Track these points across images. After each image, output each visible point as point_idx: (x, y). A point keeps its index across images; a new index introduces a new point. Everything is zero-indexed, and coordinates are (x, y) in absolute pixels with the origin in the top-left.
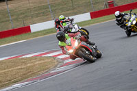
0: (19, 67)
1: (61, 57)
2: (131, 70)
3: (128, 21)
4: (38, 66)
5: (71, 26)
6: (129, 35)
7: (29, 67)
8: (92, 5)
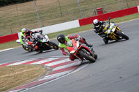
0: (7, 75)
1: (49, 65)
2: (121, 78)
3: (108, 28)
4: (26, 74)
5: (41, 36)
6: (106, 43)
7: (17, 75)
8: (81, 12)
